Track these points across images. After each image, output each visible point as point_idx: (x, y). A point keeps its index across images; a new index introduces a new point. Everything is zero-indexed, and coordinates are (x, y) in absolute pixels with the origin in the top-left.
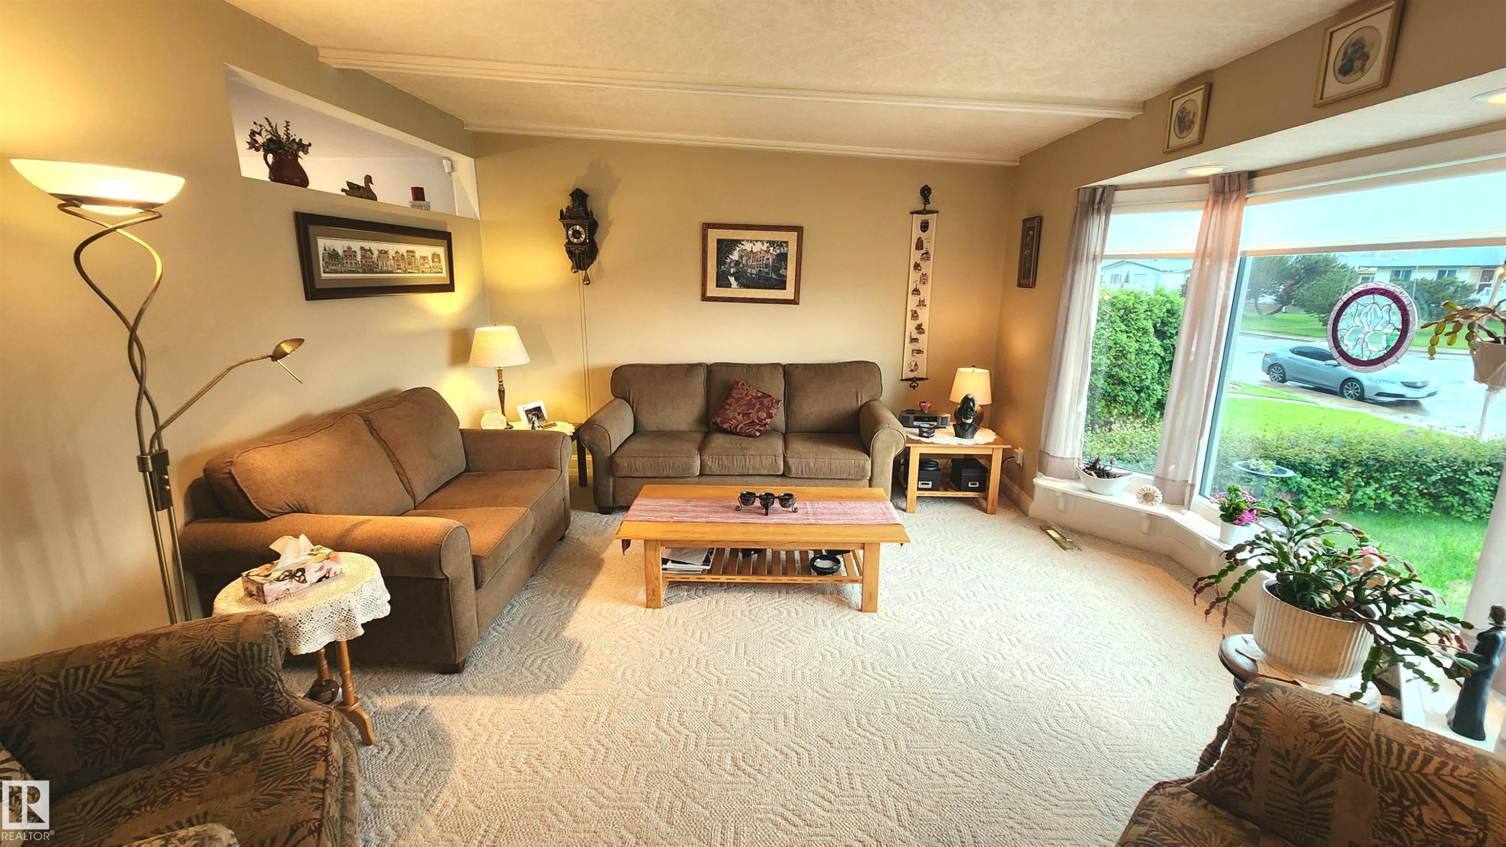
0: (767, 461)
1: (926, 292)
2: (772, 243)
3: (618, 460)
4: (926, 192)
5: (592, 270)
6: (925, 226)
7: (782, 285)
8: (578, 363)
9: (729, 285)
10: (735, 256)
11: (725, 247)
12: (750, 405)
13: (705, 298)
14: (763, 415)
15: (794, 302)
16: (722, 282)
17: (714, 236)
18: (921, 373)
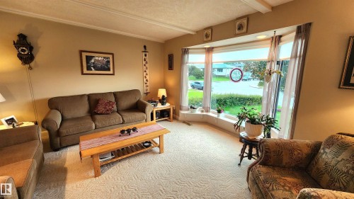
0: (117, 120)
1: (148, 71)
2: (105, 58)
3: (61, 130)
4: (145, 47)
5: (32, 64)
6: (146, 55)
7: (109, 70)
8: (30, 99)
9: (91, 70)
10: (93, 61)
11: (89, 58)
12: (106, 105)
13: (83, 74)
14: (111, 107)
15: (113, 74)
16: (89, 68)
17: (84, 55)
18: (148, 91)
